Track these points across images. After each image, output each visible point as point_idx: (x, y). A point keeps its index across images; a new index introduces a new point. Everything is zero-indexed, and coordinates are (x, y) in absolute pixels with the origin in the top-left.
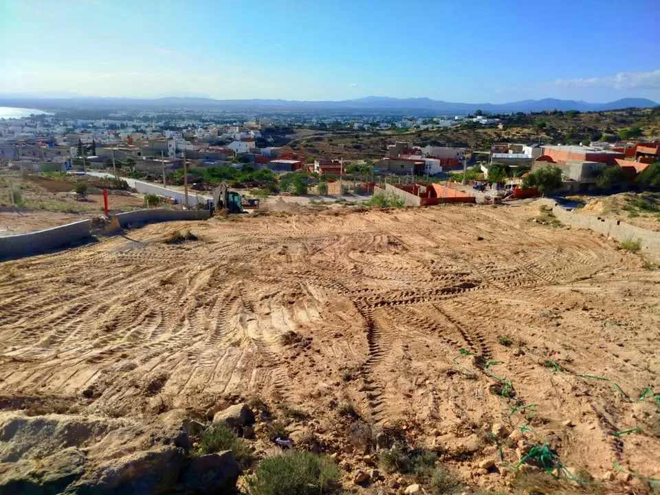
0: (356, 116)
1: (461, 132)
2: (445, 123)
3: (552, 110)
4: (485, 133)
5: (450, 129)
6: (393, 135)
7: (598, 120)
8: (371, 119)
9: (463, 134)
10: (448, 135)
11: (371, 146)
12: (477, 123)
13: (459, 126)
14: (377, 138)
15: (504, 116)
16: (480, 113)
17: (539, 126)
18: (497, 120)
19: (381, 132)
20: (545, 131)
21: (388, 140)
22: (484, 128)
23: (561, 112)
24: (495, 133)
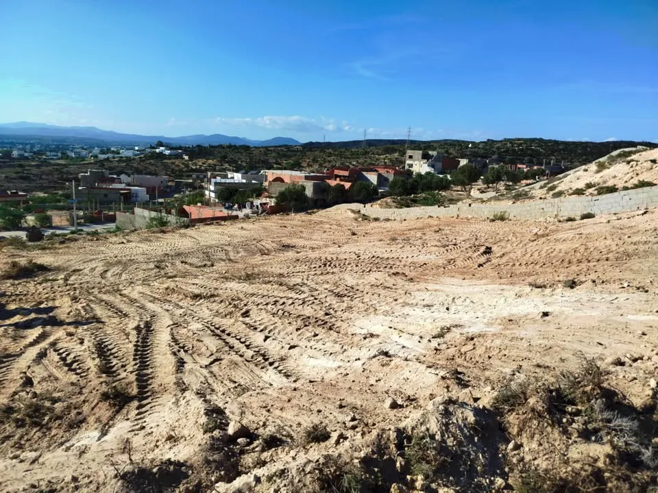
0: (7, 143)
1: (148, 162)
2: (126, 153)
3: (228, 144)
4: (173, 163)
5: (134, 159)
6: (70, 165)
7: (266, 154)
8: (28, 147)
9: (150, 164)
10: (135, 165)
11: (44, 177)
12: (161, 153)
13: (142, 156)
14: (50, 168)
15: (186, 147)
16: (160, 144)
17: (221, 157)
18: (180, 151)
19: (52, 161)
20: (227, 162)
21: (65, 170)
22: (169, 159)
23: (235, 146)
24: (183, 164)
